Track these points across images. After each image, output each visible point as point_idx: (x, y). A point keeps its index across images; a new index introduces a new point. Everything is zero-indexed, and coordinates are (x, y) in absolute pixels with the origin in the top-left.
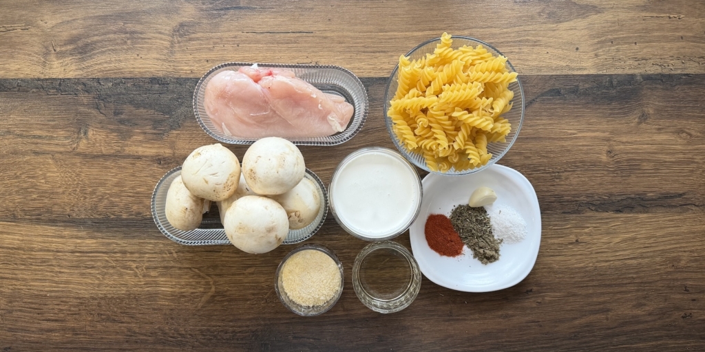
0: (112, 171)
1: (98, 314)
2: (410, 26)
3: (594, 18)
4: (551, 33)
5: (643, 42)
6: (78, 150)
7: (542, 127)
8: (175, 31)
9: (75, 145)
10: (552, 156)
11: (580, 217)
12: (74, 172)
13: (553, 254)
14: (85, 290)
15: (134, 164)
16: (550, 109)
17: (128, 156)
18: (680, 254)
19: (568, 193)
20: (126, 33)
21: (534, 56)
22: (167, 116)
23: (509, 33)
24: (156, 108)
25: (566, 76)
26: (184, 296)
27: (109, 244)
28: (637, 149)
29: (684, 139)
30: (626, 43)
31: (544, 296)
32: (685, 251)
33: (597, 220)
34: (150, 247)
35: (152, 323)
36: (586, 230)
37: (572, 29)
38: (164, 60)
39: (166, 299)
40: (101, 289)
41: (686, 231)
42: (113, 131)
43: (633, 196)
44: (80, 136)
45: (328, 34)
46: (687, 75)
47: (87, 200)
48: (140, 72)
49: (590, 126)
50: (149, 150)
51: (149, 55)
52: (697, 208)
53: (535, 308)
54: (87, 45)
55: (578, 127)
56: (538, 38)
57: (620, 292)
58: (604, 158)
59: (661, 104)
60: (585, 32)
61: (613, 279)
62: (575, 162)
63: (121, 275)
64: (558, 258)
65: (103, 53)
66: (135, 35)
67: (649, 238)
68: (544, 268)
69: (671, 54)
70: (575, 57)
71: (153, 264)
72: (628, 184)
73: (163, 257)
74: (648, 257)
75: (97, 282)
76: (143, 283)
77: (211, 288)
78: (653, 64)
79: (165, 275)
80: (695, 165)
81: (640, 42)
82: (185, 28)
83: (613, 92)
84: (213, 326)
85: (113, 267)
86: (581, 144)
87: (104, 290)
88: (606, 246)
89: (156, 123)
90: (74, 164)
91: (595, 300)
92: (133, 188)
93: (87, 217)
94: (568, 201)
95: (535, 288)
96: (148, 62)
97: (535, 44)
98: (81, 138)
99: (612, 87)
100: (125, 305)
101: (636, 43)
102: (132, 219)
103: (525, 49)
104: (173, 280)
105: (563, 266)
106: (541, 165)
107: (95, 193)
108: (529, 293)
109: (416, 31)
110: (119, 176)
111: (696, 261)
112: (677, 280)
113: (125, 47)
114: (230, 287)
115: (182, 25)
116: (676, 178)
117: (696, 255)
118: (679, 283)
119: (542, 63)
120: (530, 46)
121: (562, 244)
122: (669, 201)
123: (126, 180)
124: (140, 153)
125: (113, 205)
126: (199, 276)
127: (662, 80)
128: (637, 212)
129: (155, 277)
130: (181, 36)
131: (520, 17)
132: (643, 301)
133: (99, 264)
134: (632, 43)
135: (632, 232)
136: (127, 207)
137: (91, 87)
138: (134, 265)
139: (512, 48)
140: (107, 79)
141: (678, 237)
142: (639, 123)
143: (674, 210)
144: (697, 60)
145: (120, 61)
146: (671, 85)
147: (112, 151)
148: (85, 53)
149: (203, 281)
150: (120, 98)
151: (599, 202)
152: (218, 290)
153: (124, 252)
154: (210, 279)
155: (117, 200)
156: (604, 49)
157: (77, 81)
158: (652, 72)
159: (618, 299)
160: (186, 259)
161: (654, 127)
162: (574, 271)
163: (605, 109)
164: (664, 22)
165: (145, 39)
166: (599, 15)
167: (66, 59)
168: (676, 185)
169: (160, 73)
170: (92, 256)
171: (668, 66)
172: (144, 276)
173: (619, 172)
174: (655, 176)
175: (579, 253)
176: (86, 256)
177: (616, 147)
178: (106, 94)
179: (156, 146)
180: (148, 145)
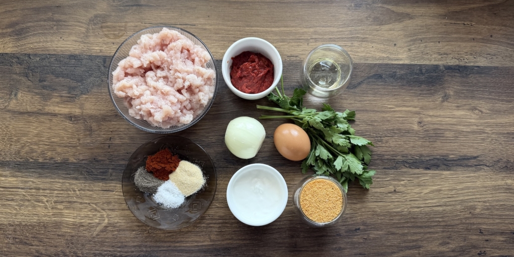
0: (34, 125)
1: (13, 238)
2: (269, 24)
3: (408, 22)
4: (375, 33)
5: (445, 42)
6: (9, 108)
7: (368, 102)
8: (90, 21)
9: (7, 104)
10: (376, 124)
11: (397, 172)
12: (4, 124)
13: (376, 200)
14: (5, 218)
15: (51, 120)
16: (374, 89)
17: (47, 114)
18: (476, 203)
19: (388, 153)
20: (53, 21)
21: (363, 49)
22: (79, 84)
23: (344, 31)
24: (72, 77)
25: (387, 64)
26: (83, 226)
27: (26, 182)
28: (441, 121)
29: (477, 115)
30: (432, 42)
31: (369, 234)
32: (479, 202)
33: (412, 174)
34: (58, 185)
35: (56, 247)
36: (402, 183)
37: (391, 30)
38: (80, 42)
39: (68, 227)
40: (17, 217)
41: (479, 186)
42: (37, 94)
43: (438, 157)
44: (11, 97)
45: (207, 27)
46: (478, 67)
47: (13, 147)
48: (61, 51)
49: (405, 102)
50: (64, 110)
51: (69, 38)
52: (488, 168)
53: (362, 243)
54: (22, 29)
55: (396, 103)
56: (365, 36)
57: (429, 233)
58: (416, 127)
59: (459, 88)
60: (401, 33)
61: (424, 222)
62: (393, 130)
63: (34, 207)
64: (380, 204)
65: (34, 35)
66: (61, 23)
67: (451, 190)
68: (369, 211)
69: (465, 51)
70: (394, 51)
71: (60, 199)
72: (435, 148)
73: (69, 194)
74: (451, 206)
75: (15, 212)
76: (51, 214)
77: (104, 220)
78: (452, 58)
79: (69, 208)
80: (486, 135)
81: (442, 41)
82: (99, 19)
83: (422, 78)
84: (105, 251)
85: (29, 200)
86: (398, 116)
87: (19, 219)
88: (417, 196)
89: (71, 89)
90: (5, 119)
91: (409, 238)
92: (49, 138)
93: (11, 160)
94: (388, 159)
95: (362, 227)
96: (68, 43)
97: (364, 40)
98: (12, 99)
99: (422, 74)
100: (35, 231)
101: (439, 42)
102: (47, 163)
103: (356, 44)
104: (75, 212)
105: (384, 210)
106: (367, 132)
107: (19, 142)
108: (358, 231)
109: (274, 27)
110: (39, 129)
111: (488, 209)
112: (474, 224)
113: (52, 31)
114: (120, 220)
115: (96, 16)
116: (472, 144)
117: (488, 204)
118: (475, 226)
119: (368, 55)
120: (360, 41)
121: (383, 192)
122: (466, 162)
123: (44, 132)
124: (57, 112)
125: (32, 151)
126: (96, 210)
127: (459, 70)
128: (442, 170)
129: (61, 209)
130: (95, 24)
131: (352, 20)
132: (447, 240)
133: (17, 197)
134: (437, 42)
135: (438, 185)
136: (43, 153)
137: (23, 61)
138: (45, 199)
139: (346, 42)
140: (35, 55)
141: (474, 190)
142: (443, 101)
143: (471, 169)
144: (486, 56)
145: (47, 42)
146: (466, 74)
147: (36, 110)
148: (21, 34)
149: (99, 214)
150: (44, 69)
151: (412, 161)
152: (110, 222)
153: (38, 189)
154: (104, 213)
155: (36, 147)
156: (416, 45)
157: (13, 56)
158: (452, 64)
159: (428, 238)
160: (86, 196)
161: (454, 105)
162: (393, 214)
163: (416, 90)
164: (461, 28)
165: (68, 26)
166: (411, 20)
167: (6, 39)
168: (471, 150)
169: (77, 51)
170: (13, 191)
171: (464, 59)
172: (52, 208)
173: (427, 138)
174: (455, 143)
175: (396, 200)
176: (8, 191)
177: (425, 119)
178: (34, 66)
179: (69, 106)
180: (63, 106)
